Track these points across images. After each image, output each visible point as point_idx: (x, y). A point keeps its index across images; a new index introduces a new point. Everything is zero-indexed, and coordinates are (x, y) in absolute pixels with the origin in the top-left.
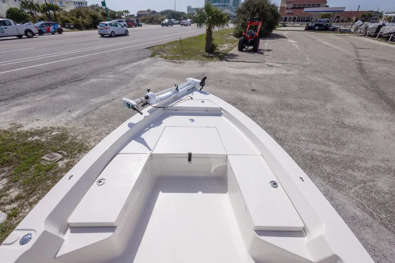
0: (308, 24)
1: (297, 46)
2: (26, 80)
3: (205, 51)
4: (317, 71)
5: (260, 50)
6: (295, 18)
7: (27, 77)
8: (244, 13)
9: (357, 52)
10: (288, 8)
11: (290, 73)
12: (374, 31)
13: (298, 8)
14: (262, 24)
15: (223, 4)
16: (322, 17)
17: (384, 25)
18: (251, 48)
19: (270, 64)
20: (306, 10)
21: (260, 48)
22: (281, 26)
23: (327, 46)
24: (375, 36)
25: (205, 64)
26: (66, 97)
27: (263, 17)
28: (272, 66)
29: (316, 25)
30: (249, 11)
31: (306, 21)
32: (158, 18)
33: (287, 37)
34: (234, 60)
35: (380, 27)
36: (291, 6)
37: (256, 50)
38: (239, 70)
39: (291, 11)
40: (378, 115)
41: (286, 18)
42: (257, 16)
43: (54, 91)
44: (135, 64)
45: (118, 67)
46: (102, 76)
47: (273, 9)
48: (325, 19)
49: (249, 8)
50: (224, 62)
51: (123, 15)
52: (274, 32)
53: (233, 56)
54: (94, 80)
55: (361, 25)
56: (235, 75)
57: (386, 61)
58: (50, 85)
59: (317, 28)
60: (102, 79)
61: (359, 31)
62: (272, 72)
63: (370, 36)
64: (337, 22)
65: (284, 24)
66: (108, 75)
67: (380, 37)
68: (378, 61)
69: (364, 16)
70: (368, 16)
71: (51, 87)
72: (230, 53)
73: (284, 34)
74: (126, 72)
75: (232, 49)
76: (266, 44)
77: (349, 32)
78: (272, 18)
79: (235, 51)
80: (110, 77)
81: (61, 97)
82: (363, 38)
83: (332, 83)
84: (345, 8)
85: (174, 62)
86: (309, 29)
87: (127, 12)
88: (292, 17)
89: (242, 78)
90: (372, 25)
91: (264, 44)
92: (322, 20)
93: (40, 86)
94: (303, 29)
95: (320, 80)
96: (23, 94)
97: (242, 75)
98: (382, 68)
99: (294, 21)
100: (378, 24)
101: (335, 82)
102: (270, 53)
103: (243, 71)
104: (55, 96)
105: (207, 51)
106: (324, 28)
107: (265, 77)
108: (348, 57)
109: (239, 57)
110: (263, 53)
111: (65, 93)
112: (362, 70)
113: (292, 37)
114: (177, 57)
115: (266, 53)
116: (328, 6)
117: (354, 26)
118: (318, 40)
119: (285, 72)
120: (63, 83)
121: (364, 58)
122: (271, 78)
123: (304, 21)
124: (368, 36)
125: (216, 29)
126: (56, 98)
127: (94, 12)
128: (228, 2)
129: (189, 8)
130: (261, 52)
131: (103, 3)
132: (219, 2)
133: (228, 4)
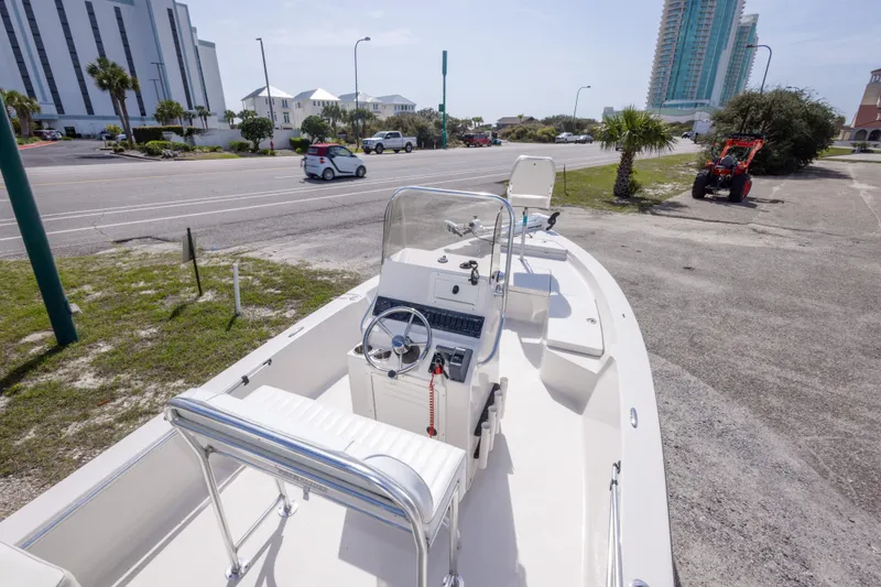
1: (868, 199)
2: (318, 213)
3: (612, 193)
5: (752, 199)
7: (320, 210)
11: (805, 249)
15: (694, 101)
18: (725, 193)
19: (761, 228)
21: (750, 194)
25: (603, 217)
26: (364, 240)
28: (763, 232)
32: (536, 130)
33: (853, 176)
34: (672, 213)
37: (736, 199)
38: (675, 233)
41: (877, 133)
43: (349, 232)
50: (648, 217)
51: (471, 125)
52: (816, 163)
53: (676, 205)
56: (659, 240)
58: (345, 223)
62: (759, 242)
65: (864, 146)
71: (345, 225)
72: (670, 200)
73: (849, 168)
75: (678, 192)
76: (776, 189)
78: (807, 132)
79: (686, 197)
81: (357, 239)
87: (479, 120)
89: (675, 247)
93: (334, 223)
96: (312, 230)
97: (677, 241)
102: (776, 207)
103: (684, 235)
104: (349, 237)
107: (730, 249)
109: (687, 210)
110: (754, 206)
111: (361, 235)
113: (871, 178)
115: (764, 206)
119: (791, 245)
122: (746, 252)
126: (349, 240)
127: (422, 121)
128: (708, 97)
129: (608, 111)
130: (750, 204)
131: (442, 108)
132: (683, 97)
133: (707, 102)
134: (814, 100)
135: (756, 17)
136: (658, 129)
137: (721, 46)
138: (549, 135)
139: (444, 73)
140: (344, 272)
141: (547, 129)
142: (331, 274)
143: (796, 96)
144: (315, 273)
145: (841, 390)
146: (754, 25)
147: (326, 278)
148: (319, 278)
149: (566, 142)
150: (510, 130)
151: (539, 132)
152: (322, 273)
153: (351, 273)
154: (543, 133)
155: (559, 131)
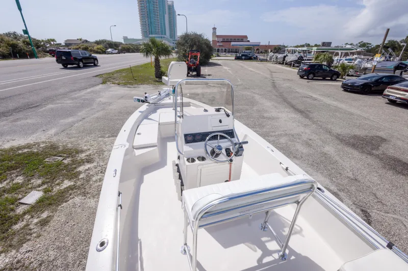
0: (236, 55)
1: (230, 71)
3: (154, 77)
4: (246, 88)
5: (203, 75)
6: (226, 49)
8: (183, 45)
9: (271, 75)
10: (219, 42)
12: (282, 60)
13: (227, 41)
14: (201, 54)
15: (160, 36)
16: (247, 50)
17: (287, 56)
18: (195, 73)
20: (232, 43)
21: (202, 73)
22: (216, 56)
23: (251, 71)
24: (283, 64)
27: (200, 49)
28: (214, 87)
29: (243, 55)
30: (188, 43)
31: (235, 52)
32: (93, 47)
33: (221, 64)
35: (285, 57)
36: (221, 40)
37: (199, 75)
39: (221, 44)
40: (282, 110)
41: (218, 50)
42: (194, 48)
43: (11, 118)
44: (89, 90)
45: (72, 94)
46: (58, 102)
47: (207, 43)
48: (248, 51)
49: (186, 41)
51: (50, 44)
52: (211, 61)
54: (50, 106)
55: (273, 56)
57: (289, 80)
59: (243, 57)
60: (60, 105)
61: (272, 60)
62: (215, 90)
63: (280, 63)
64: (258, 53)
65: (218, 54)
66: (65, 100)
67: (286, 64)
68: (284, 80)
69: (275, 49)
70: (278, 49)
71: (4, 114)
73: (219, 62)
74: (83, 97)
76: (206, 70)
77: (266, 60)
78: (207, 50)
80: (68, 103)
82: (276, 65)
83: (256, 95)
84: (260, 43)
85: (128, 87)
86: (238, 58)
88: (224, 49)
90: (280, 56)
91: (204, 70)
92: (246, 51)
94: (234, 58)
95: (249, 93)
98: (287, 84)
99: (225, 52)
100: (284, 55)
101: (258, 94)
102: (211, 77)
105: (157, 77)
106: (249, 58)
107: (209, 94)
108: (266, 78)
110: (205, 78)
112: (274, 86)
113: (226, 65)
114: (130, 83)
115: (207, 77)
116: (249, 41)
117: (269, 57)
118: (246, 67)
120: (17, 110)
121: (276, 79)
123: (233, 52)
124: (279, 63)
125: (162, 58)
128: (165, 34)
129: (125, 38)
130: (203, 77)
131: (26, 32)
132: (156, 34)
133: (165, 36)
134: (205, 38)
135: (173, 2)
136: (167, 48)
137: (164, 13)
138: (102, 50)
139: (20, 9)
140: (38, 144)
141: (99, 46)
142: (29, 146)
143: (200, 36)
144: (12, 149)
145: (265, 130)
146: (173, 5)
147: (26, 150)
148: (20, 152)
149: (112, 53)
150: (78, 47)
151: (95, 48)
152: (19, 148)
153: (43, 142)
154: (98, 49)
155: (107, 48)
